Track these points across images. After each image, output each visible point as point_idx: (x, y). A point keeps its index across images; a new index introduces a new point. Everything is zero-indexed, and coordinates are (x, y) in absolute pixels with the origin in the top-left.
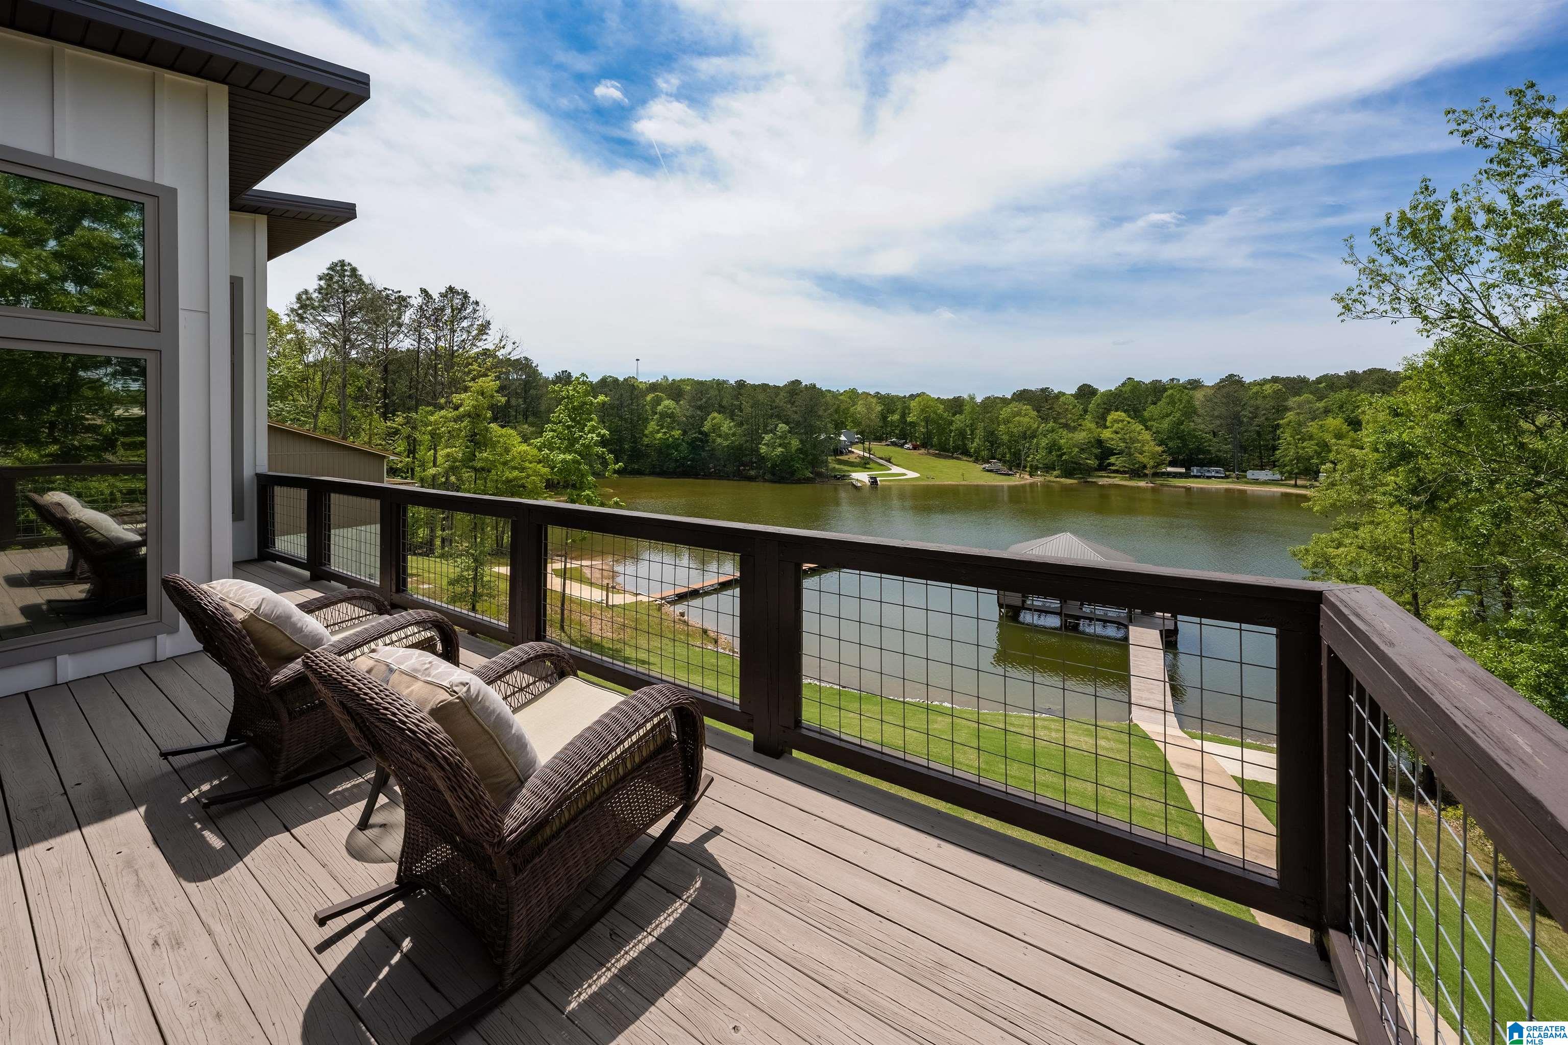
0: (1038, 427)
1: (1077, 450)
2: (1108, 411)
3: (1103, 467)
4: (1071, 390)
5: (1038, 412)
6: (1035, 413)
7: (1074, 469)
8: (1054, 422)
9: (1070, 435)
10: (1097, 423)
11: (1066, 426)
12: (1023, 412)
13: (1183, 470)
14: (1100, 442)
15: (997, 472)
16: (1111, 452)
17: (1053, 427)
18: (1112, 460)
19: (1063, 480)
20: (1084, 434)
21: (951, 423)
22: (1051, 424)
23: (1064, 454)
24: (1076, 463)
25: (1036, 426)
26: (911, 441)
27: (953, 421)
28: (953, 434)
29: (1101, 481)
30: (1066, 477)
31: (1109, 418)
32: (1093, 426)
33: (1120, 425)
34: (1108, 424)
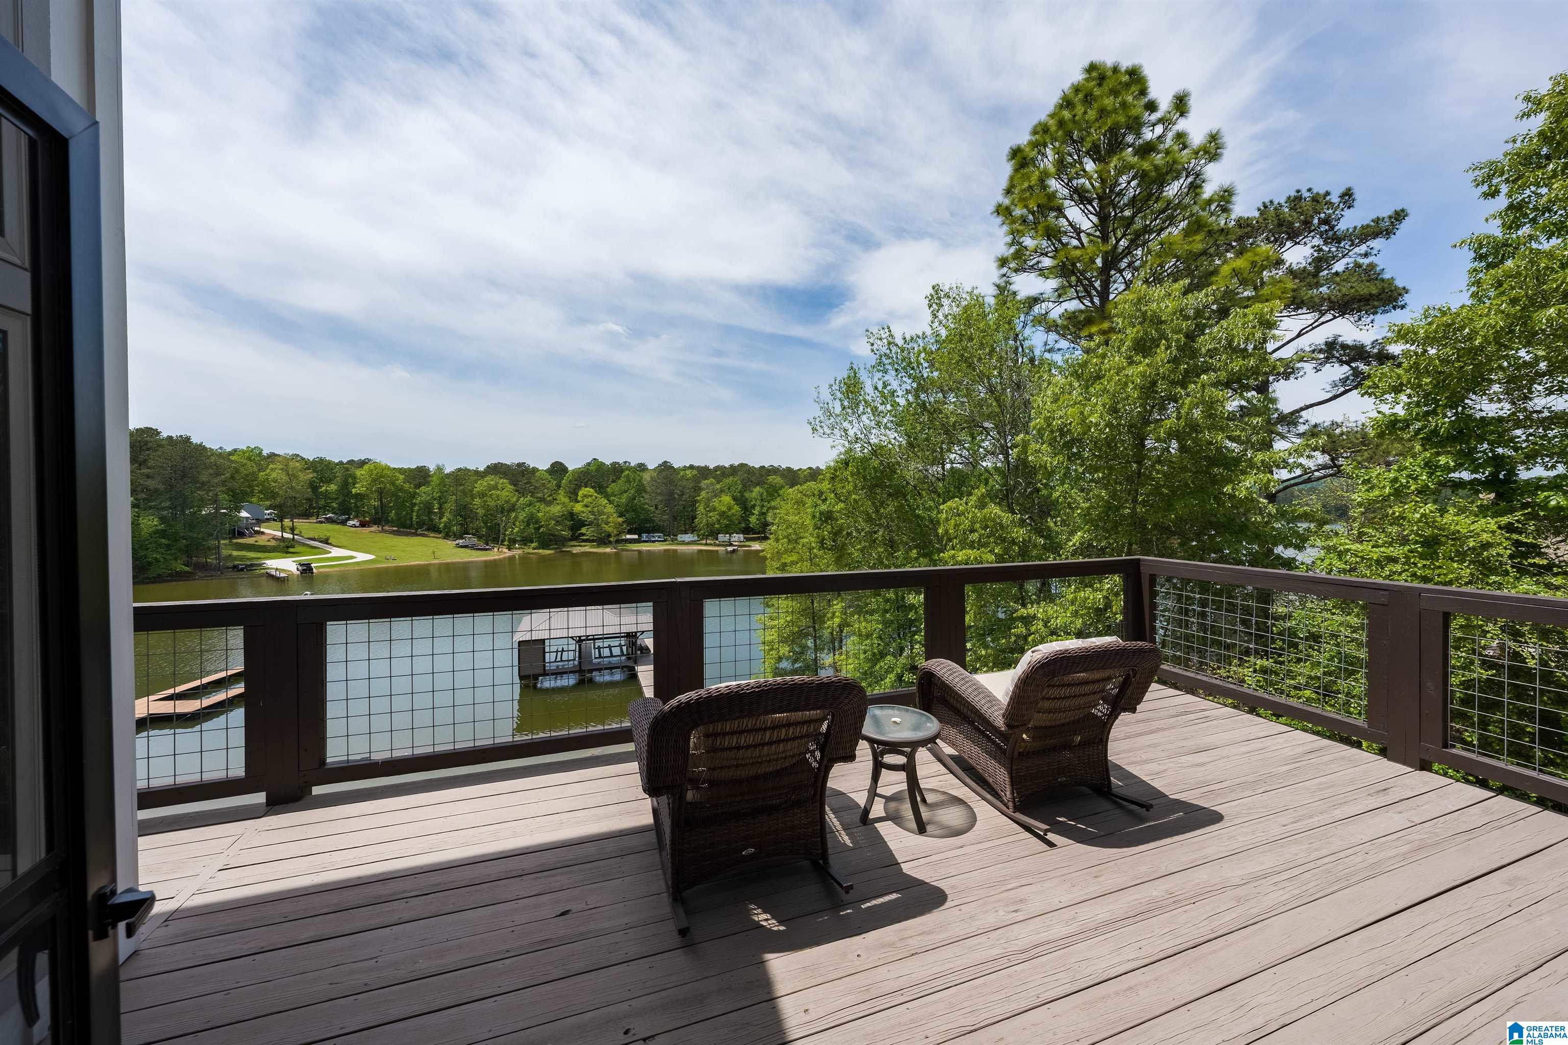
0: (517, 501)
1: (554, 522)
2: (579, 487)
3: (576, 537)
4: (543, 465)
5: (515, 485)
6: (512, 487)
7: (550, 540)
8: (531, 496)
9: (548, 508)
10: (570, 497)
11: (542, 500)
12: (500, 486)
13: (636, 537)
14: (571, 515)
15: (473, 547)
16: (582, 524)
17: (530, 501)
18: (583, 530)
19: (540, 551)
20: (559, 508)
21: (414, 495)
22: (529, 498)
23: (542, 526)
24: (551, 535)
25: (514, 499)
26: (356, 517)
27: (415, 493)
28: (416, 508)
29: (576, 550)
30: (543, 548)
31: (580, 493)
32: (566, 500)
33: (590, 499)
34: (579, 498)
